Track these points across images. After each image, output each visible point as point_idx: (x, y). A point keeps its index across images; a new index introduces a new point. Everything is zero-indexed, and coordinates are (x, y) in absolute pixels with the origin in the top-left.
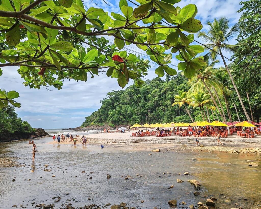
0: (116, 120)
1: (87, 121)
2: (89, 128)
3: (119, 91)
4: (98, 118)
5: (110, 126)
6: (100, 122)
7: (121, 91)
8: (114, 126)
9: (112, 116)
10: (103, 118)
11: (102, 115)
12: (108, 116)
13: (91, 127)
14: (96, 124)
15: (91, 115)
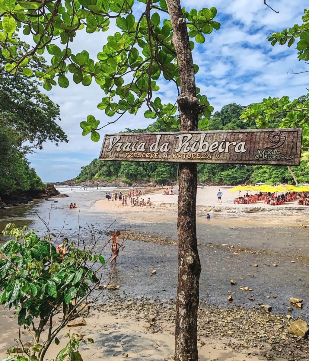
0: (134, 173)
1: (84, 173)
2: (91, 183)
3: (137, 130)
4: (105, 168)
5: (123, 182)
6: (107, 175)
7: (138, 129)
8: (130, 181)
9: (126, 168)
10: (112, 170)
11: (110, 166)
12: (120, 167)
13: (95, 182)
14: (103, 177)
15: (91, 164)
